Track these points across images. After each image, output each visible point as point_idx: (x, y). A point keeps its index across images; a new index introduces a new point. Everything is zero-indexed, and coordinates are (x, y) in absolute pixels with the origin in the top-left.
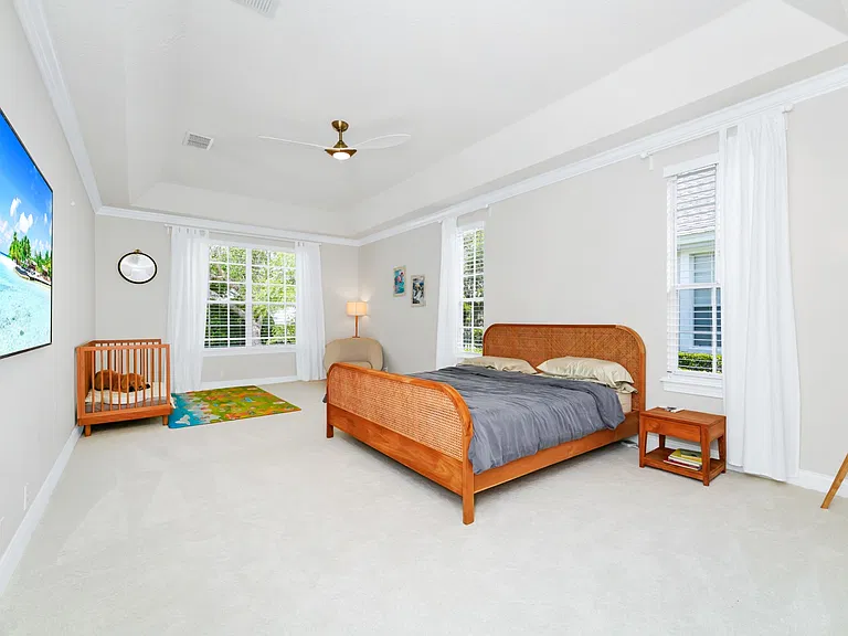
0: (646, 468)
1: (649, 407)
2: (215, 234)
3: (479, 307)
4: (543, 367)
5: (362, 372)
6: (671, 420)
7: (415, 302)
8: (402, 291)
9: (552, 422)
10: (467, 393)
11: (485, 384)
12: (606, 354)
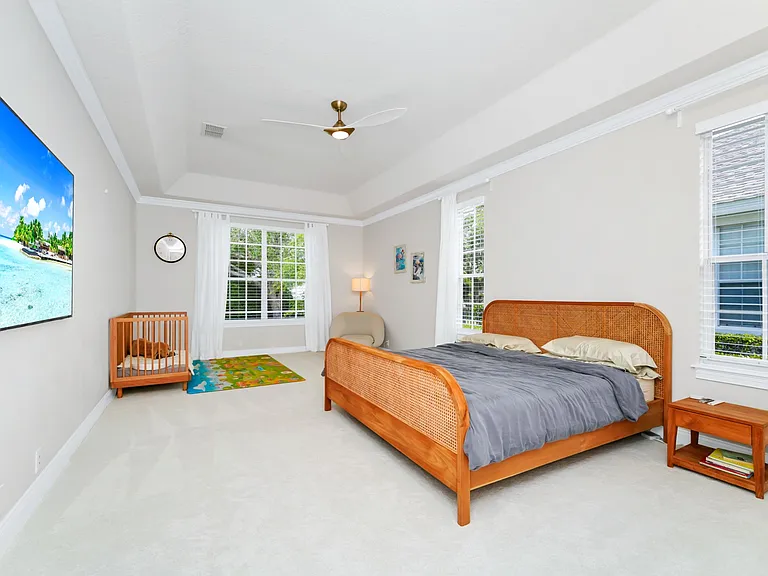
0: (675, 469)
1: (677, 396)
2: (234, 218)
3: (479, 283)
4: (549, 346)
5: (357, 349)
6: (708, 415)
7: (415, 278)
8: (403, 267)
9: (561, 411)
10: (465, 374)
11: (484, 364)
12: (622, 334)
